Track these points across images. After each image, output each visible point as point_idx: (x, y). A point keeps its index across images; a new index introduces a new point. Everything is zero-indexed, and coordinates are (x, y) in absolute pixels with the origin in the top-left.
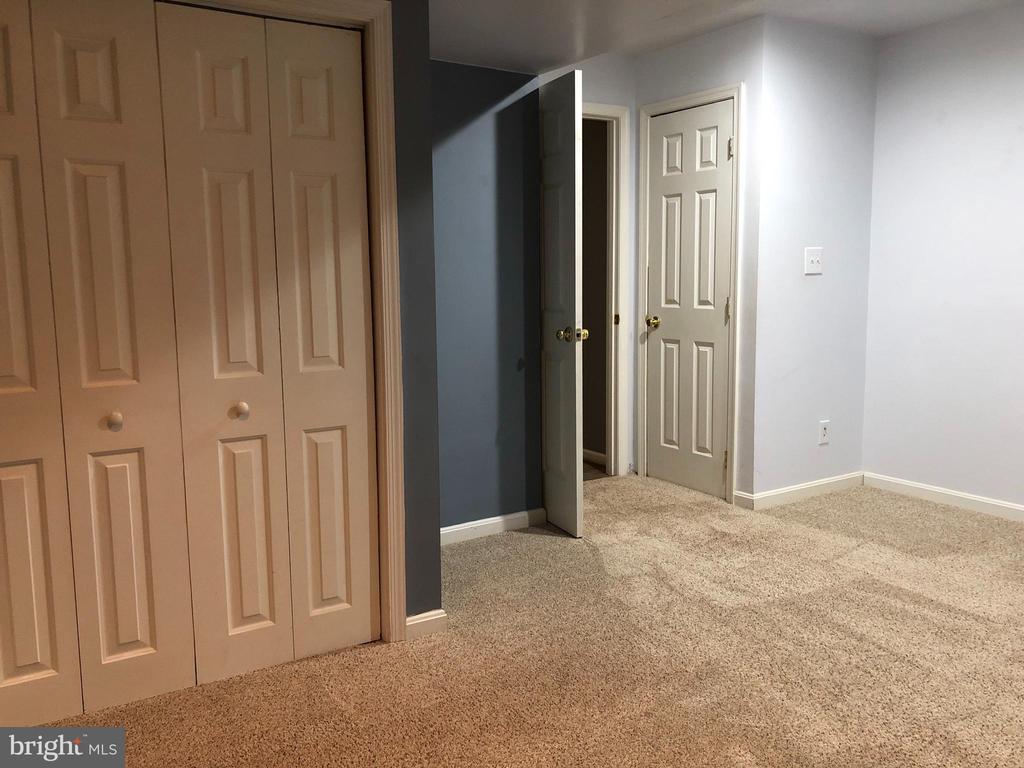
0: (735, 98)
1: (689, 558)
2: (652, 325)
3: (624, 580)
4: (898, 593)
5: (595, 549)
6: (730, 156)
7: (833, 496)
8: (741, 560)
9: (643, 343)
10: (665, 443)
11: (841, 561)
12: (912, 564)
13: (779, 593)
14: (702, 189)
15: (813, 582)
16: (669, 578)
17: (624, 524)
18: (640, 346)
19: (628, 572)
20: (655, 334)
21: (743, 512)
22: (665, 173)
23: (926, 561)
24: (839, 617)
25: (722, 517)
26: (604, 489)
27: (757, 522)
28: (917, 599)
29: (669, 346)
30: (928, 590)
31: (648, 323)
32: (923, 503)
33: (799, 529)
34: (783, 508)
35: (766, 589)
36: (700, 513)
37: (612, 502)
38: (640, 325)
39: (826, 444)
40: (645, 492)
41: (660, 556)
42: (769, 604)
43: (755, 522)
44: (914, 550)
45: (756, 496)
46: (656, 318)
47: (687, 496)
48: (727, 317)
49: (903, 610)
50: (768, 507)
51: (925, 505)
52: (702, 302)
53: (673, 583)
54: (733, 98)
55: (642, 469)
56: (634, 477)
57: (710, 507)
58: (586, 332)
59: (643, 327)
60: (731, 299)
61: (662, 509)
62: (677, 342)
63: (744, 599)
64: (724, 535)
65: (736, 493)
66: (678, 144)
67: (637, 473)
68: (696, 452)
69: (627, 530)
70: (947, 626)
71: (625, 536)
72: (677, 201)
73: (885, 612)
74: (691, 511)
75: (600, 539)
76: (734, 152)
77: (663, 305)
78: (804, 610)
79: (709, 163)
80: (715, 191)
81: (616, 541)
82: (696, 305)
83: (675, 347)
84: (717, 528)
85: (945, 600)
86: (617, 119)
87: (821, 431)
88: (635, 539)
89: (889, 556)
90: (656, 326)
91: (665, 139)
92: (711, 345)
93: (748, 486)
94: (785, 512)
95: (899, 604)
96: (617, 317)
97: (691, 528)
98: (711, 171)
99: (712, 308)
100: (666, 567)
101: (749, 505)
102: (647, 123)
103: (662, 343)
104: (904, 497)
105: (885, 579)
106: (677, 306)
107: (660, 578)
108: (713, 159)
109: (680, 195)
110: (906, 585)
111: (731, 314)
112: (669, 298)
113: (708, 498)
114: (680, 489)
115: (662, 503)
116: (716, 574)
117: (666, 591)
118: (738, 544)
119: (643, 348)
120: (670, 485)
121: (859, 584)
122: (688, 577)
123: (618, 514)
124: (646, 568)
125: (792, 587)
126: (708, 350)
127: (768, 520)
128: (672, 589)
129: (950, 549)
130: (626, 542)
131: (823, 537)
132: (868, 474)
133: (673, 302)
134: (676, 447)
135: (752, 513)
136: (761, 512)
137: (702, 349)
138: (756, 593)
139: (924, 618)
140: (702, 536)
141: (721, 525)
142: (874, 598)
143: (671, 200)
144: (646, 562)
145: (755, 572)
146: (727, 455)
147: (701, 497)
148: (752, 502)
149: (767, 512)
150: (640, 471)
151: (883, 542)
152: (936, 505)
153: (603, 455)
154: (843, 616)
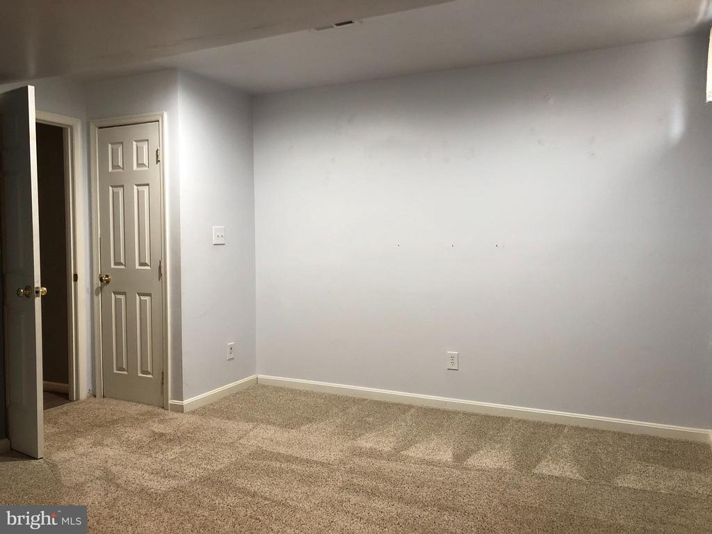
0: (160, 122)
1: (133, 458)
2: (104, 281)
3: (79, 487)
4: (277, 457)
5: (53, 466)
6: (158, 161)
7: (237, 395)
8: (174, 452)
9: (97, 295)
10: (118, 370)
11: (242, 441)
12: (286, 435)
13: (200, 473)
14: (138, 183)
15: (224, 459)
16: (116, 477)
17: (81, 440)
18: (95, 297)
19: (82, 479)
20: (106, 288)
21: (176, 415)
22: (110, 169)
23: (294, 431)
24: (240, 483)
25: (161, 421)
26: (66, 414)
27: (185, 421)
28: (289, 459)
29: (118, 296)
30: (295, 451)
31: (101, 280)
32: (293, 391)
33: (215, 422)
34: (204, 408)
35: (190, 471)
36: (144, 421)
37: (72, 423)
38: (95, 283)
39: (233, 359)
40: (101, 410)
41: (110, 461)
42: (192, 482)
43: (184, 422)
44: (287, 425)
45: (185, 402)
46: (107, 276)
47: (134, 409)
48: (160, 274)
49: (280, 468)
50: (194, 409)
51: (295, 393)
52: (141, 264)
53: (119, 481)
54: (158, 121)
55: (99, 392)
56: (92, 399)
57: (151, 415)
58: (45, 289)
59: (97, 283)
60: (162, 262)
61: (114, 422)
62: (124, 293)
63: (174, 483)
64: (162, 435)
65: (170, 402)
66: (120, 149)
67: (95, 396)
68: (140, 375)
69: (83, 444)
70: (306, 474)
71: (81, 450)
72: (120, 191)
73: (269, 472)
74: (136, 421)
75: (59, 456)
76: (160, 158)
77: (112, 266)
78: (216, 482)
79: (143, 165)
80: (148, 185)
81: (73, 455)
82: (137, 267)
83: (122, 297)
84: (156, 430)
85: (305, 455)
86: (71, 127)
87: (228, 350)
88: (90, 450)
89: (272, 432)
90: (108, 282)
91: (110, 146)
92: (149, 295)
93: (179, 395)
94: (205, 411)
95: (278, 465)
96: (76, 276)
97: (135, 434)
98: (145, 171)
99: (149, 268)
100: (114, 469)
101: (180, 409)
102: (95, 132)
103: (113, 295)
104: (281, 388)
105: (270, 449)
106: (123, 267)
107: (109, 478)
108: (146, 162)
109: (123, 186)
110: (282, 450)
111: (163, 272)
112: (117, 261)
113: (151, 408)
114: (128, 404)
115: (115, 418)
116: (154, 467)
117: (113, 488)
118: (171, 440)
119: (98, 299)
120: (122, 402)
121: (253, 455)
122: (131, 474)
123: (76, 432)
124: (98, 473)
125: (209, 467)
126: (147, 298)
127: (193, 419)
128: (118, 486)
129: (309, 420)
130: (82, 455)
131: (230, 425)
132: (260, 376)
133: (120, 264)
134: (126, 373)
135: (183, 414)
136: (189, 413)
137: (143, 298)
138: (183, 477)
139: (293, 471)
140: (144, 439)
141: (158, 428)
142: (263, 463)
143: (116, 190)
144: (98, 468)
145: (183, 460)
146: (163, 375)
147: (145, 408)
148: (182, 406)
149: (193, 412)
150: (98, 395)
151: (269, 423)
152: (300, 391)
153: (66, 385)
154: (243, 481)
